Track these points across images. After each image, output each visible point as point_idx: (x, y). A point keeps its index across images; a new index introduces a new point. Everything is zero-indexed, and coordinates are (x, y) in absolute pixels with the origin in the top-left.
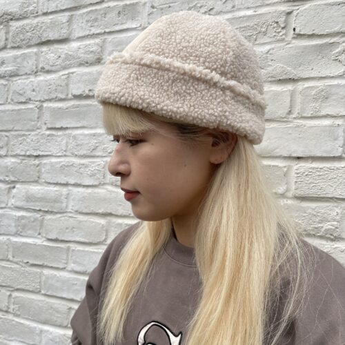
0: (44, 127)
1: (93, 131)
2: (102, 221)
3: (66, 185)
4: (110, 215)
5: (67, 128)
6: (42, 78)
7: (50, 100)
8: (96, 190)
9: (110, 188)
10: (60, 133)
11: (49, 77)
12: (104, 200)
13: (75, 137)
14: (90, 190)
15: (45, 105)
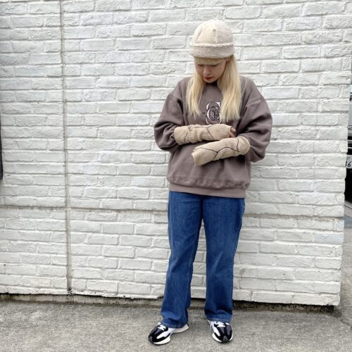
0: (117, 49)
1: (143, 51)
2: (148, 90)
3: (130, 75)
4: (152, 87)
5: (130, 50)
6: (115, 26)
7: (120, 37)
8: (145, 77)
9: (152, 75)
10: (126, 52)
11: (119, 26)
12: (149, 80)
13: (134, 54)
14: (141, 77)
15: (117, 39)
